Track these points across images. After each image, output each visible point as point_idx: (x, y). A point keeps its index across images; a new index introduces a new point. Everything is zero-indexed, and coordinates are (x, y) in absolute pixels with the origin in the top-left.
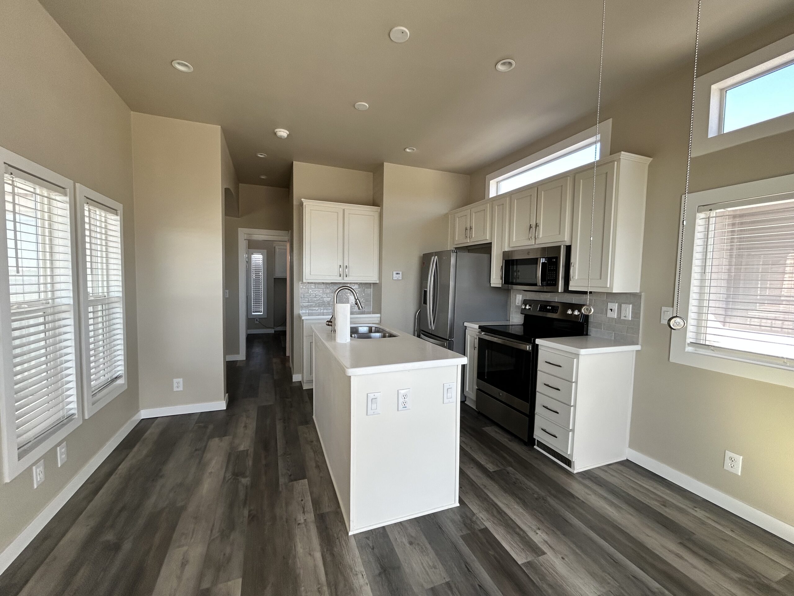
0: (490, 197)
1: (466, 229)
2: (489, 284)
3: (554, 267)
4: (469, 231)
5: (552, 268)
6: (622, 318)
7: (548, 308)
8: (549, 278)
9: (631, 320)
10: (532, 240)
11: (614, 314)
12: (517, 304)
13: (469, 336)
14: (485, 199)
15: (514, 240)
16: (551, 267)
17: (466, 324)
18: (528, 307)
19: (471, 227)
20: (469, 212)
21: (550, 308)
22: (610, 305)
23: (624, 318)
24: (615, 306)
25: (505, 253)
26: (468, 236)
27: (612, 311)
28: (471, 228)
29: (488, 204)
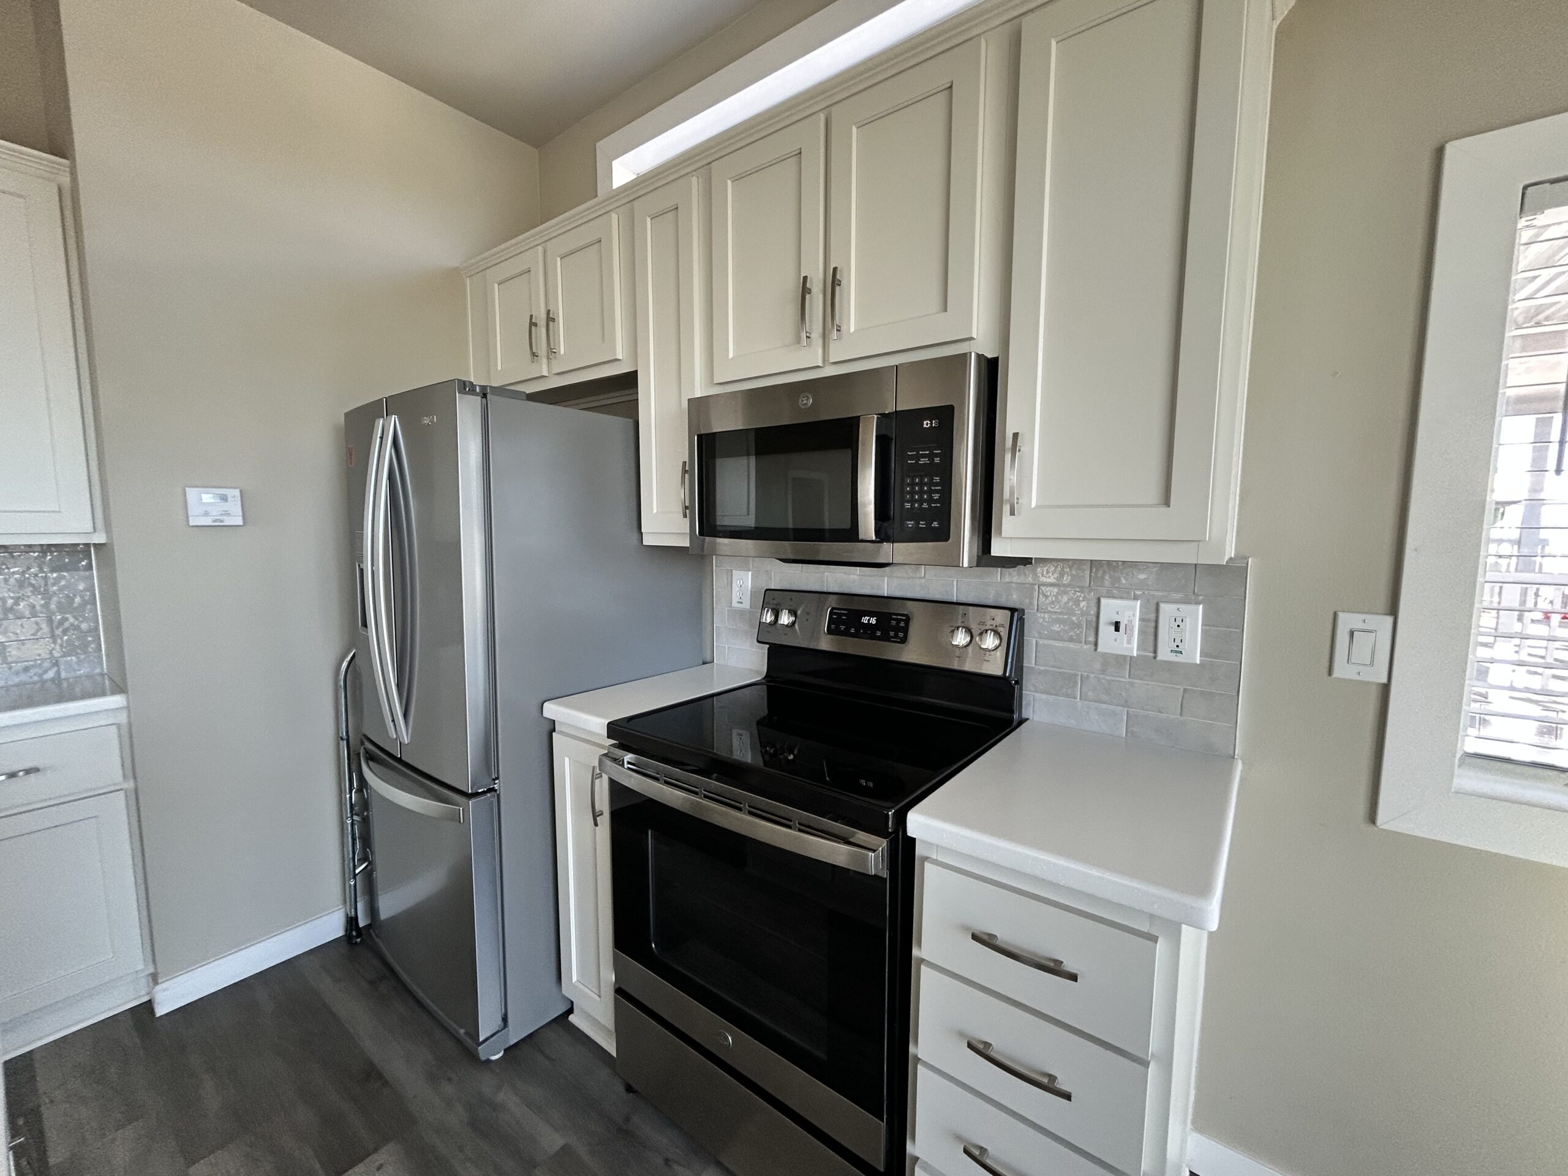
0: (614, 187)
1: (533, 324)
2: (636, 535)
3: (931, 457)
4: (544, 331)
5: (922, 461)
6: (1164, 654)
7: (865, 620)
8: (908, 505)
9: (1202, 665)
10: (809, 345)
11: (1129, 642)
12: (735, 604)
13: (567, 760)
14: (596, 196)
15: (731, 356)
16: (918, 457)
17: (551, 710)
18: (785, 619)
19: (548, 312)
20: (541, 255)
21: (873, 621)
22: (1111, 608)
23: (1173, 658)
24: (1131, 612)
25: (698, 407)
26: (542, 350)
27: (1117, 629)
28: (550, 319)
29: (614, 216)
